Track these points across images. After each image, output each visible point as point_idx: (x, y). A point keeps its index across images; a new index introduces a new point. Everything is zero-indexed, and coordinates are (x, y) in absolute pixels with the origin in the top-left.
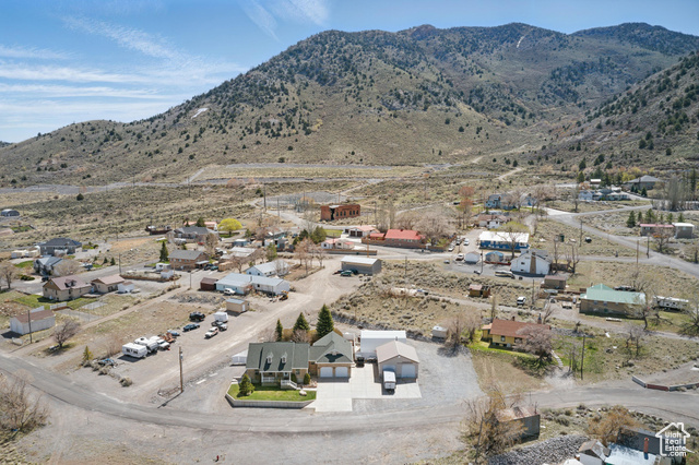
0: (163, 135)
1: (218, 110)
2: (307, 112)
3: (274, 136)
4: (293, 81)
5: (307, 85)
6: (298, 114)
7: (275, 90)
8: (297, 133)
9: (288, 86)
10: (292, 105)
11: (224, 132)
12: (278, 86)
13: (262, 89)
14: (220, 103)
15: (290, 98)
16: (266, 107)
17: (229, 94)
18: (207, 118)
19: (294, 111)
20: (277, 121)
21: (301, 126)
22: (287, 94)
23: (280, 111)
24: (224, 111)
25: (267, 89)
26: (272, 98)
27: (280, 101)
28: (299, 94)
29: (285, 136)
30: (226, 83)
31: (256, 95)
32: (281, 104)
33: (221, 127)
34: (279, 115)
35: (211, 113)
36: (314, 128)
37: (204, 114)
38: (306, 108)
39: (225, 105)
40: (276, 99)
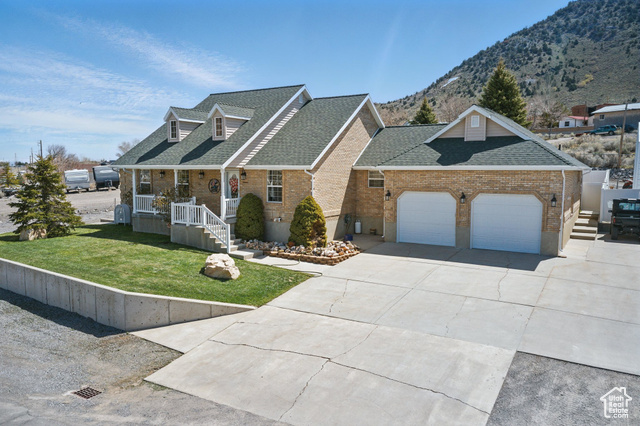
0: (412, 105)
1: (469, 77)
2: (573, 69)
3: (528, 95)
4: (559, 41)
5: (576, 43)
6: (561, 73)
7: (535, 51)
8: (558, 90)
9: (554, 46)
10: (554, 63)
11: (472, 95)
12: (539, 46)
13: (520, 51)
14: (472, 70)
15: (554, 57)
16: (524, 69)
17: (483, 61)
18: (456, 86)
19: (557, 69)
20: (534, 81)
21: (565, 83)
22: (550, 54)
23: (539, 71)
24: (475, 77)
25: (526, 50)
26: (531, 59)
27: (540, 61)
28: (565, 52)
29: (542, 93)
30: (481, 53)
31: (512, 57)
32: (541, 64)
33: (470, 92)
34: (538, 75)
35: (462, 81)
36: (583, 83)
37: (454, 83)
38: (573, 66)
39: (477, 71)
40: (536, 59)
